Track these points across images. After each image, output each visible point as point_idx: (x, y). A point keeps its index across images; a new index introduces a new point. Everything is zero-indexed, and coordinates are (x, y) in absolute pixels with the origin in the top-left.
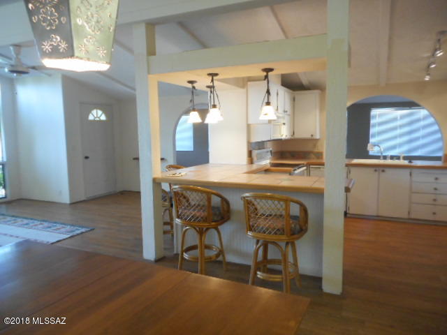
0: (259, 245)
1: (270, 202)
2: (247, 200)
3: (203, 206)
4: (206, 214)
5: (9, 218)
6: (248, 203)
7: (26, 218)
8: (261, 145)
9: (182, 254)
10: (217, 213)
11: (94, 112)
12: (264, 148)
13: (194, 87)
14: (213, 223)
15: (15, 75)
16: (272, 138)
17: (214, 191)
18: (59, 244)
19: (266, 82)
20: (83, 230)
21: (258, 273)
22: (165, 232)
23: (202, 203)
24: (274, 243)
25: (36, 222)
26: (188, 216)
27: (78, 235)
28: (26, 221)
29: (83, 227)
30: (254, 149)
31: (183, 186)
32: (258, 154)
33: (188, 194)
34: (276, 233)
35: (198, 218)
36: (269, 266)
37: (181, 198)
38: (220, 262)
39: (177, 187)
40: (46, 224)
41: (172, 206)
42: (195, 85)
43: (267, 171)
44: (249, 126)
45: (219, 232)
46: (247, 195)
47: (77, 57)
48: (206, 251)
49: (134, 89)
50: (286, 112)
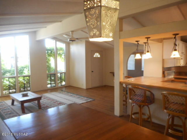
0: (170, 117)
1: (177, 97)
2: (164, 95)
3: (142, 96)
4: (143, 99)
5: (66, 93)
6: (165, 96)
7: (71, 93)
8: (169, 69)
9: (132, 116)
10: (149, 99)
11: (96, 54)
12: (170, 70)
13: (138, 43)
14: (147, 104)
15: (71, 42)
16: (175, 66)
17: (147, 89)
18: (82, 105)
19: (175, 40)
20: (91, 100)
21: (169, 130)
22: (124, 105)
23: (142, 94)
24: (178, 117)
25: (75, 95)
26: (135, 99)
27: (89, 101)
28: (71, 94)
29: (91, 99)
30: (165, 71)
31: (133, 86)
32: (167, 73)
33: (135, 90)
34: (179, 112)
35: (139, 100)
36: (174, 127)
37: (132, 91)
38: (149, 122)
39: (130, 86)
40: (78, 96)
41: (127, 94)
42: (139, 42)
43: (172, 81)
44: (163, 60)
45: (149, 108)
46: (164, 92)
47: (102, 37)
48: (143, 115)
49: (113, 46)
50: (183, 53)
